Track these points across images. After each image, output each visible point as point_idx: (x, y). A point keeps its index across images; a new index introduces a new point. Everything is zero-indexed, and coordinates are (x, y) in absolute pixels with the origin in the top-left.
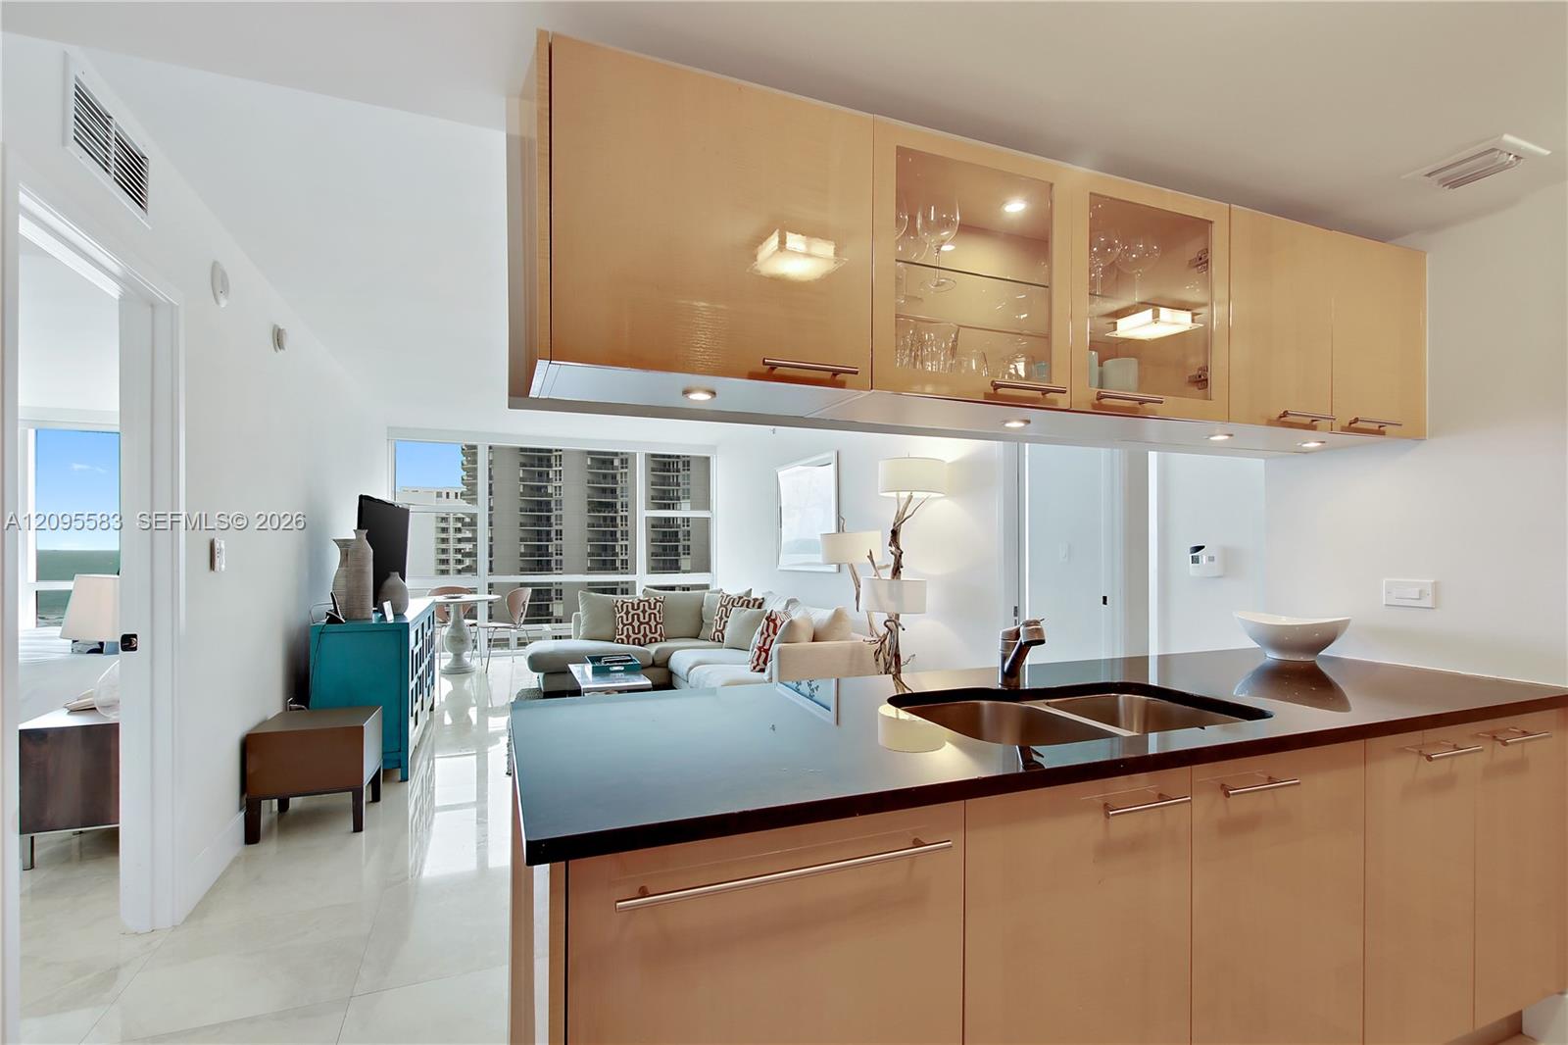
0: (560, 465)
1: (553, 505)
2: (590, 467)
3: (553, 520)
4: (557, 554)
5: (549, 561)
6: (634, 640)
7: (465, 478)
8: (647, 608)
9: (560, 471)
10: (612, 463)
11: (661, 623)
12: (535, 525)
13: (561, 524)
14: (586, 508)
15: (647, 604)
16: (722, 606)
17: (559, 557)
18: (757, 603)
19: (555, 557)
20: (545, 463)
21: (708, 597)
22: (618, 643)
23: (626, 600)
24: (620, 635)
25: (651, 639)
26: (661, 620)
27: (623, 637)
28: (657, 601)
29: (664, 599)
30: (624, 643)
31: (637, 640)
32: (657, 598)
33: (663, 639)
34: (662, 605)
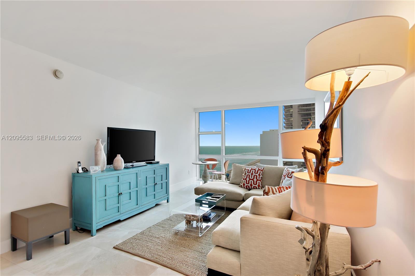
6: (246, 186)
8: (253, 173)
22: (240, 187)
23: (246, 168)
24: (241, 183)
25: (254, 187)
26: (260, 179)
27: (242, 184)
28: (259, 170)
29: (263, 169)
30: (242, 187)
31: (248, 187)
32: (260, 168)
33: (260, 188)
34: (261, 172)
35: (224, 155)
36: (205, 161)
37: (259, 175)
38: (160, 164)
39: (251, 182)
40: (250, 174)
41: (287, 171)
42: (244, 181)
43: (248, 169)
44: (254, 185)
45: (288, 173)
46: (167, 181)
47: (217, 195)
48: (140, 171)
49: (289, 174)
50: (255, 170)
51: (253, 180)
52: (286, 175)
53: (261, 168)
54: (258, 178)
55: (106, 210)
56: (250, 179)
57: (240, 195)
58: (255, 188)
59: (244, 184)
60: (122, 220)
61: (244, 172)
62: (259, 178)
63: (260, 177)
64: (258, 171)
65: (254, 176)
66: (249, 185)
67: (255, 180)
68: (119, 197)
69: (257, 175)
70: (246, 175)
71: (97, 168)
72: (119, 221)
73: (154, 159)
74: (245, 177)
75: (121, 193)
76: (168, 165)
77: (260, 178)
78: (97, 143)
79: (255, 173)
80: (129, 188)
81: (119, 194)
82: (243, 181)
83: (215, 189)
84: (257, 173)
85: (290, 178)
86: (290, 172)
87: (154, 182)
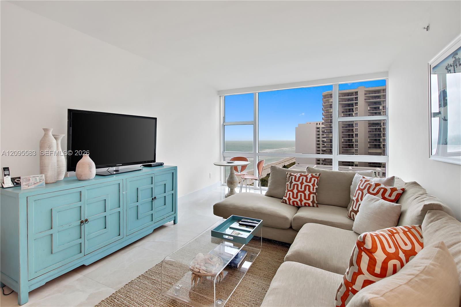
0: (357, 111)
1: (354, 125)
2: (369, 110)
3: (354, 130)
4: (356, 142)
5: (353, 145)
6: (293, 202)
7: (323, 118)
8: (304, 181)
9: (357, 113)
10: (379, 108)
11: (315, 193)
12: (347, 132)
13: (357, 132)
14: (367, 125)
15: (305, 178)
16: (359, 189)
17: (356, 143)
18: (395, 194)
19: (355, 143)
20: (351, 111)
21: (357, 178)
22: (283, 202)
23: (292, 174)
24: (285, 197)
25: (305, 203)
26: (315, 191)
27: (286, 199)
28: (313, 177)
29: (319, 176)
30: (286, 203)
31: (295, 203)
32: (314, 174)
33: (315, 205)
34: (316, 180)
35: (257, 152)
36: (231, 162)
37: (313, 185)
38: (165, 167)
39: (301, 195)
40: (298, 183)
41: (366, 181)
42: (290, 194)
43: (295, 175)
44: (305, 201)
45: (369, 185)
46: (173, 192)
47: (249, 221)
48: (124, 181)
49: (369, 187)
50: (306, 176)
51: (303, 192)
52: (365, 188)
53: (316, 175)
54: (311, 190)
55: (52, 253)
56: (299, 191)
57: (286, 219)
58: (307, 205)
59: (289, 199)
60: (87, 265)
61: (289, 181)
62: (313, 190)
63: (315, 187)
64: (311, 179)
65: (306, 186)
66: (297, 200)
67: (307, 192)
68: (83, 227)
69: (310, 184)
70: (293, 184)
71: (36, 179)
72: (83, 267)
73: (153, 159)
74: (290, 188)
75: (86, 220)
76: (175, 168)
77: (315, 189)
78: (45, 135)
79: (306, 181)
80: (104, 210)
81: (82, 222)
82: (288, 193)
83: (245, 208)
84: (310, 182)
85: (374, 194)
86: (373, 183)
87: (151, 196)
